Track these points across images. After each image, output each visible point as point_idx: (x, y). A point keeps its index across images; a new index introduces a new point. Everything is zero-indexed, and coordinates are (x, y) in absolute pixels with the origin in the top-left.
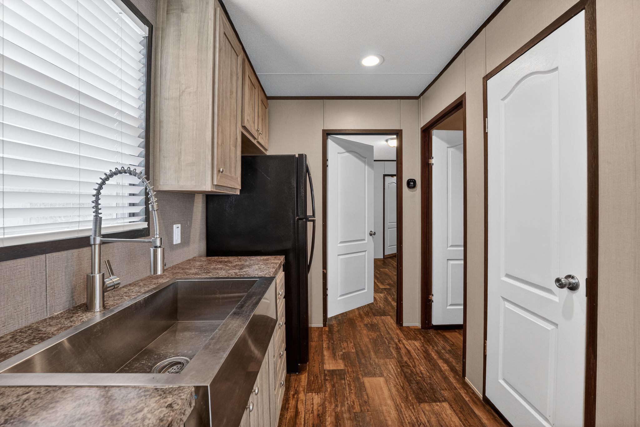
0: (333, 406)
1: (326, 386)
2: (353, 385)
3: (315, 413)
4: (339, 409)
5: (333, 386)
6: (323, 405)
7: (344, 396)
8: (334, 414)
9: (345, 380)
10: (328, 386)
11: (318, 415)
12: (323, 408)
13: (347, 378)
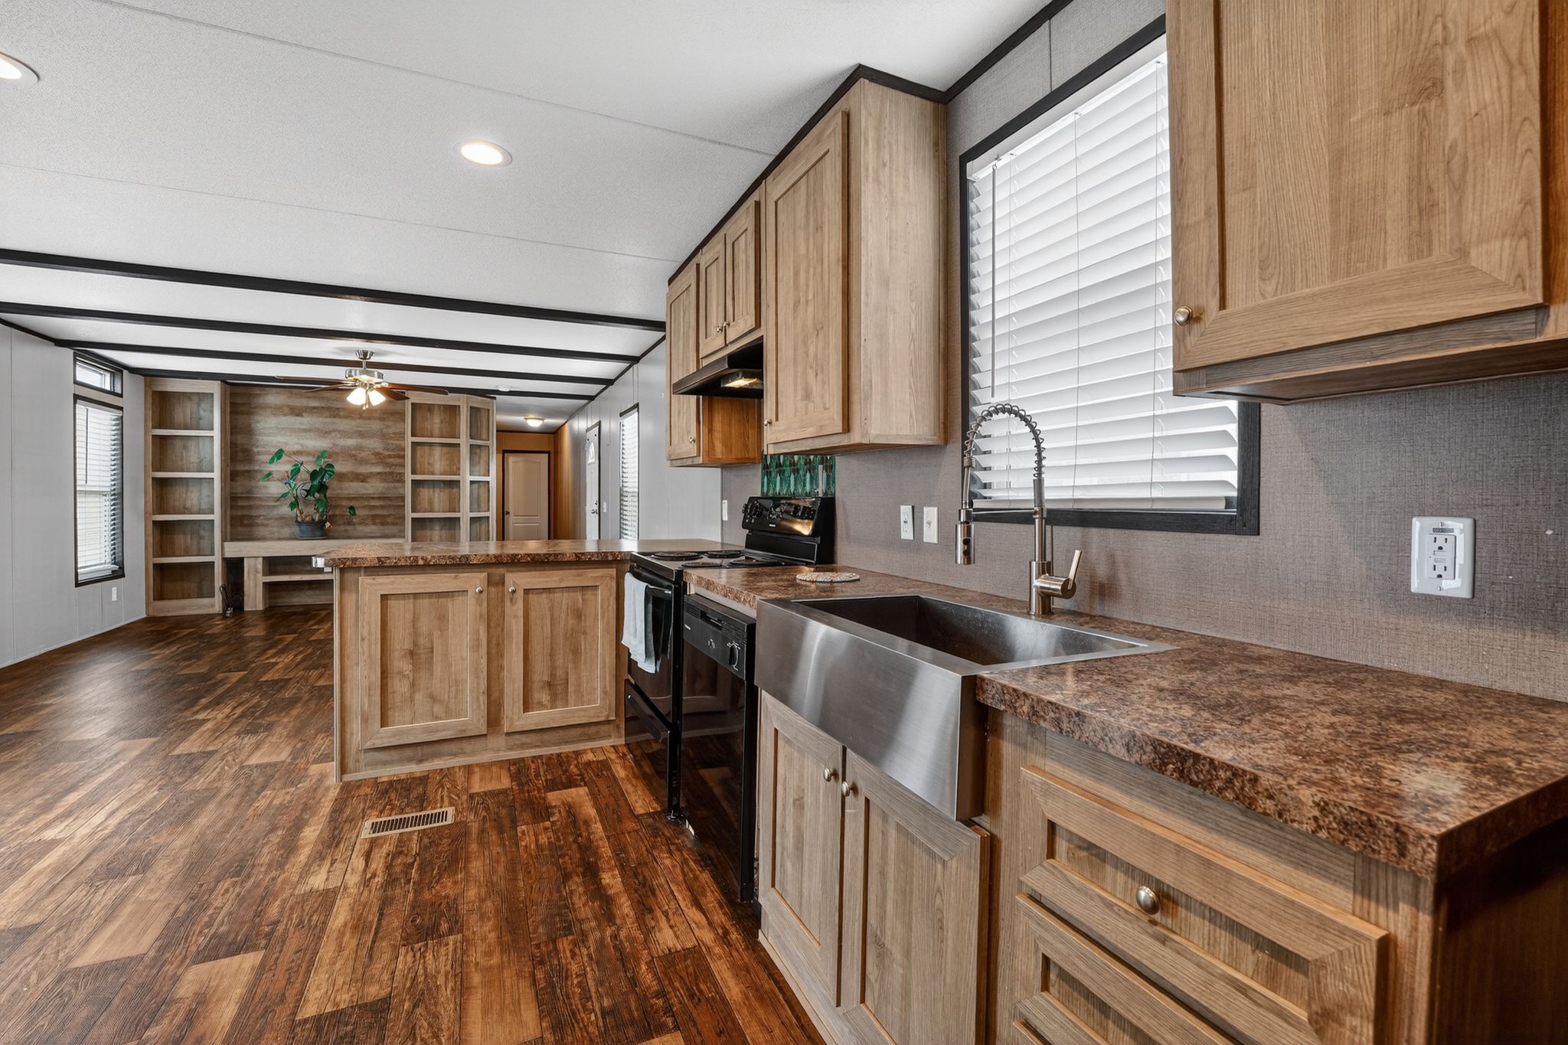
0: (623, 934)
1: (655, 974)
2: (576, 1002)
3: (658, 913)
4: (608, 932)
5: (634, 982)
6: (648, 932)
7: (598, 963)
8: (618, 922)
9: (602, 1008)
10: (646, 977)
11: (651, 911)
12: (646, 925)
13: (597, 1018)
